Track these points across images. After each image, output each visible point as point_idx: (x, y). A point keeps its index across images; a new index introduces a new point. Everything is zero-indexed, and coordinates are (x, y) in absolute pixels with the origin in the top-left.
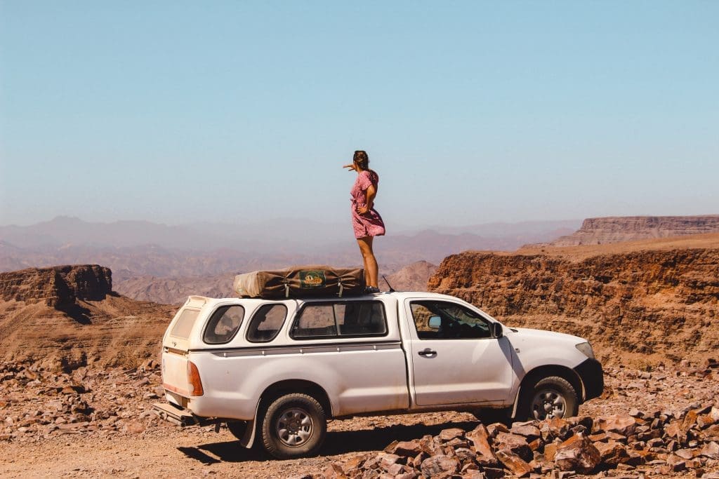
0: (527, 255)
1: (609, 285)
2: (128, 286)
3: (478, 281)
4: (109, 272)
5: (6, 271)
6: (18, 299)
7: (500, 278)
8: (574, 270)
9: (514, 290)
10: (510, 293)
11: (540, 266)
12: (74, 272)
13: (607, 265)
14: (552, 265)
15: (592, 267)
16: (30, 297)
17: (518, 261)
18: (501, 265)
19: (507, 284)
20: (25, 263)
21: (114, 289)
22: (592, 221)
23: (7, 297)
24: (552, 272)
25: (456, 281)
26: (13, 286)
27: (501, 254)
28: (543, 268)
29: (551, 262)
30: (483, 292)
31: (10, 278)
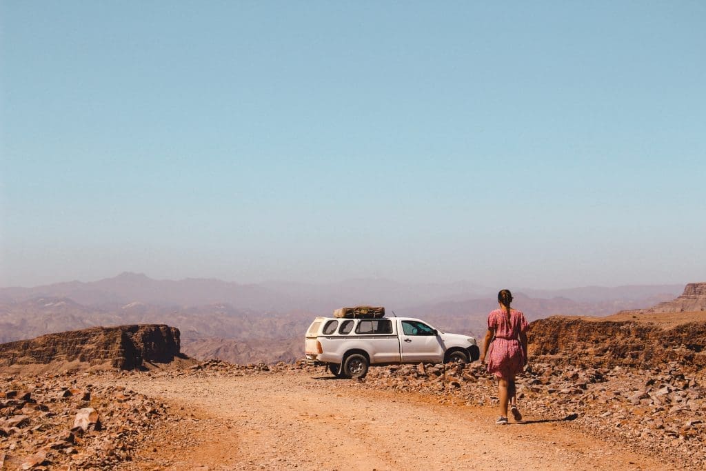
0: (616, 321)
1: (701, 353)
2: (196, 348)
3: (564, 348)
4: (178, 333)
5: (69, 330)
6: (82, 360)
7: (588, 345)
8: (665, 338)
9: (602, 358)
10: (598, 361)
11: (629, 333)
12: (141, 332)
13: (699, 333)
14: (642, 332)
15: (684, 334)
16: (95, 358)
17: (607, 327)
18: (589, 331)
19: (595, 351)
20: (87, 321)
21: (182, 351)
22: (694, 286)
23: (71, 357)
24: (642, 339)
25: (542, 347)
26: (77, 346)
27: (589, 320)
28: (633, 335)
29: (641, 329)
30: (570, 359)
31: (74, 337)
